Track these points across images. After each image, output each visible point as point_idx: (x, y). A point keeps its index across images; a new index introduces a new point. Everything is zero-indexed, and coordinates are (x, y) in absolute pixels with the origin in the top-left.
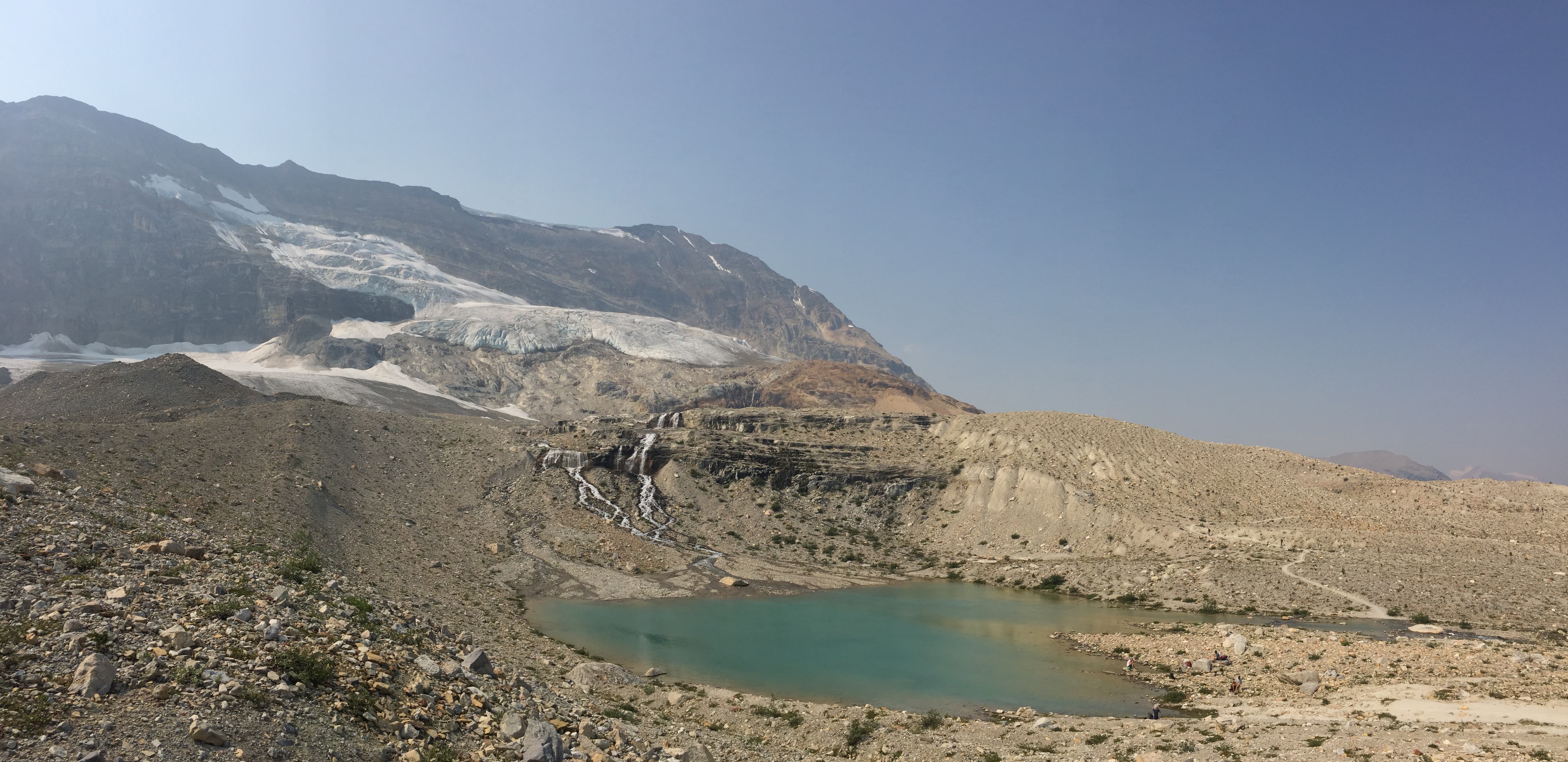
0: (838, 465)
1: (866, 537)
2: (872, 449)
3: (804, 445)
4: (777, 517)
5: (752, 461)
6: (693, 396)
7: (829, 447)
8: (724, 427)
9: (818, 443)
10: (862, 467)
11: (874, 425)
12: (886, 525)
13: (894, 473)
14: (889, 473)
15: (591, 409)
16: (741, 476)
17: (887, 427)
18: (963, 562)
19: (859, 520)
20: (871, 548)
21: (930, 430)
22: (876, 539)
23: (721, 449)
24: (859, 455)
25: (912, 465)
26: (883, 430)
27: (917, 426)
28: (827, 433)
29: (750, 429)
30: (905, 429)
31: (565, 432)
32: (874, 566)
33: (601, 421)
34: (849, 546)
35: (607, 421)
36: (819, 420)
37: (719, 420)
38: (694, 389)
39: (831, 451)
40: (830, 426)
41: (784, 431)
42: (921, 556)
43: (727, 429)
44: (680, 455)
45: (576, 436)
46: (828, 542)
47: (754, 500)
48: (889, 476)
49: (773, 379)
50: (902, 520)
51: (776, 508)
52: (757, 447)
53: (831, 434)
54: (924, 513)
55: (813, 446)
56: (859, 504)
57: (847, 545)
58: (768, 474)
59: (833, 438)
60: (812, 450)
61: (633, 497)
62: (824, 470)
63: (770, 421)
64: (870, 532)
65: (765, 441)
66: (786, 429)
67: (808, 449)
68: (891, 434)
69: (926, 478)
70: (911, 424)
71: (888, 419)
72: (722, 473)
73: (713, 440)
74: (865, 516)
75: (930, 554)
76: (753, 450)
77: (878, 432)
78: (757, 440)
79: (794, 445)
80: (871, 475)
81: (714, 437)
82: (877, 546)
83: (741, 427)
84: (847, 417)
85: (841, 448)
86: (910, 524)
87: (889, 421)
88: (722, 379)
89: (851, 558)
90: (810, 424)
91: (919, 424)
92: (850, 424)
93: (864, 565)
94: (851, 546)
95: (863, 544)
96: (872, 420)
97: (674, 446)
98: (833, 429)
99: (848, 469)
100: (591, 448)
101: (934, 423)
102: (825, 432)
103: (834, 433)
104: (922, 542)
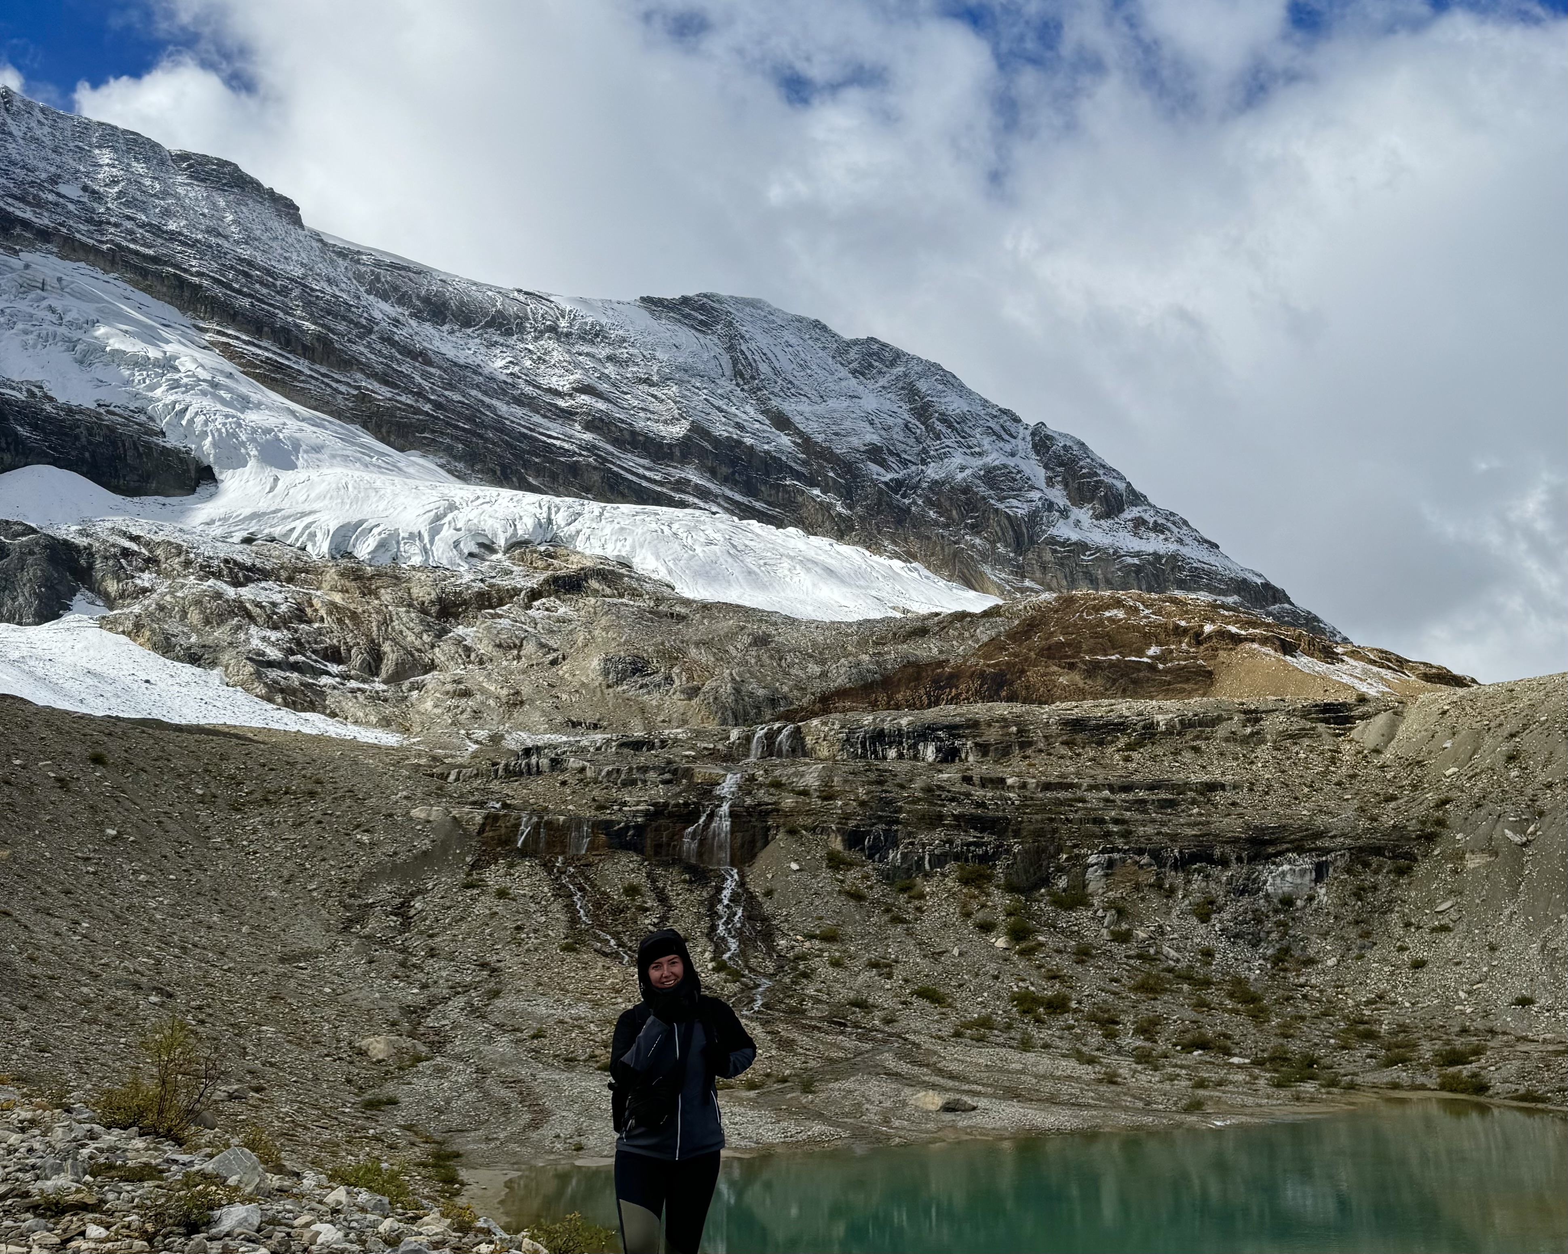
0: (1150, 830)
1: (1231, 995)
2: (1223, 787)
3: (1071, 786)
4: (1021, 953)
5: (958, 827)
6: (818, 687)
7: (1127, 788)
8: (892, 753)
9: (1100, 779)
10: (1205, 829)
11: (1222, 730)
12: (1275, 964)
13: (1282, 840)
14: (1271, 842)
15: (591, 717)
16: (939, 860)
17: (1252, 734)
18: (1478, 1052)
19: (1208, 953)
20: (1248, 1021)
21: (1354, 734)
22: (1254, 999)
23: (890, 803)
24: (1194, 802)
25: (1320, 821)
26: (1245, 740)
27: (1321, 727)
28: (1117, 757)
29: (949, 755)
30: (1295, 737)
31: (539, 772)
32: (1258, 1063)
33: (622, 745)
34: (1194, 1015)
35: (637, 745)
36: (1098, 727)
37: (879, 737)
38: (817, 669)
39: (1131, 796)
40: (1122, 741)
41: (1025, 757)
42: (1370, 1036)
43: (901, 756)
44: (801, 820)
45: (564, 783)
46: (1142, 1007)
47: (968, 915)
48: (1271, 850)
49: (985, 638)
50: (1311, 952)
51: (1018, 934)
52: (968, 795)
53: (1127, 759)
54: (1366, 935)
55: (1091, 788)
56: (1204, 918)
57: (1189, 1013)
58: (996, 856)
59: (1132, 766)
60: (1089, 795)
61: (699, 917)
62: (1120, 843)
63: (992, 735)
64: (1239, 982)
65: (985, 782)
66: (1029, 752)
67: (1079, 794)
68: (1264, 752)
69: (1361, 849)
70: (1309, 725)
71: (1253, 716)
72: (894, 856)
73: (870, 783)
74: (1223, 944)
75: (1394, 1034)
76: (960, 803)
77: (1231, 746)
78: (967, 780)
79: (1047, 787)
80: (1228, 849)
81: (873, 776)
82: (1259, 1015)
83: (930, 752)
84: (1161, 719)
85: (1151, 788)
86: (1332, 962)
87: (1257, 720)
88: (876, 644)
89: (1203, 1045)
90: (1079, 737)
91: (1327, 721)
92: (1170, 731)
93: (1235, 1060)
94: (1200, 1017)
95: (1225, 1010)
96: (1219, 720)
97: (788, 802)
98: (1130, 747)
99: (1174, 837)
100: (601, 808)
101: (1363, 717)
102: (1113, 755)
103: (1135, 755)
104: (1369, 1003)
